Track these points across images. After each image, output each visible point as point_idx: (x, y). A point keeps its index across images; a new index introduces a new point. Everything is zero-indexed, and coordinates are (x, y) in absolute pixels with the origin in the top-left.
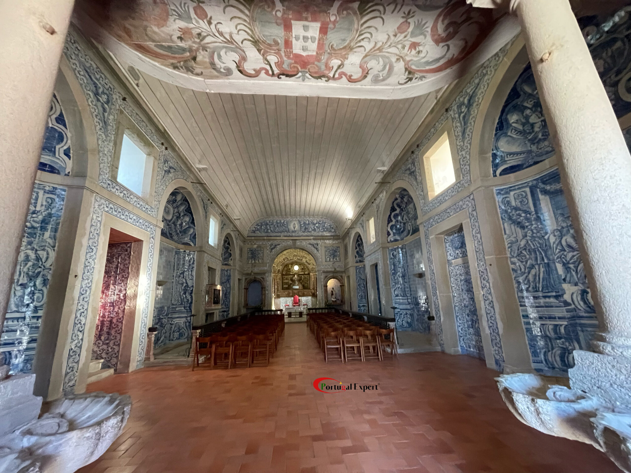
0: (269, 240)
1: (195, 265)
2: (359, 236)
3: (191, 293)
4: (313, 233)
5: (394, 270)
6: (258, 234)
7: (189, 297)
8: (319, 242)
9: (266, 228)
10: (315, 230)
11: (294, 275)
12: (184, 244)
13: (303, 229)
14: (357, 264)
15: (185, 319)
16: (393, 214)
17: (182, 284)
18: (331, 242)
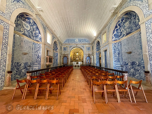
0: (69, 45)
1: (41, 49)
2: (99, 42)
3: (40, 58)
4: (83, 43)
5: (114, 51)
6: (66, 43)
7: (39, 60)
8: (84, 45)
9: (69, 41)
10: (83, 42)
11: (77, 56)
12: (37, 41)
13: (79, 42)
14: (96, 52)
15: (38, 67)
16: (116, 29)
17: (37, 55)
18: (88, 45)
